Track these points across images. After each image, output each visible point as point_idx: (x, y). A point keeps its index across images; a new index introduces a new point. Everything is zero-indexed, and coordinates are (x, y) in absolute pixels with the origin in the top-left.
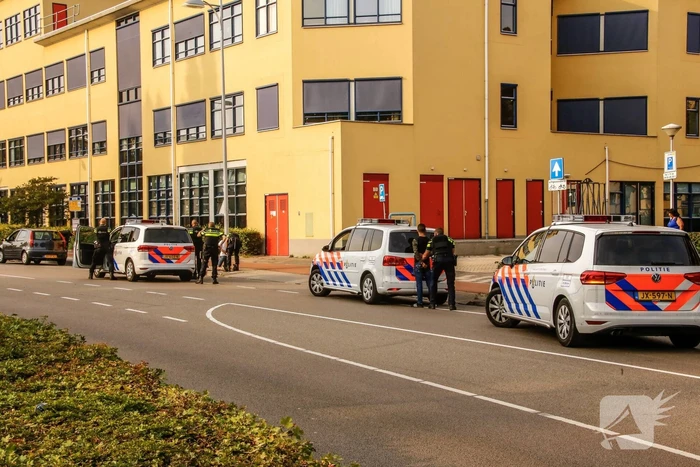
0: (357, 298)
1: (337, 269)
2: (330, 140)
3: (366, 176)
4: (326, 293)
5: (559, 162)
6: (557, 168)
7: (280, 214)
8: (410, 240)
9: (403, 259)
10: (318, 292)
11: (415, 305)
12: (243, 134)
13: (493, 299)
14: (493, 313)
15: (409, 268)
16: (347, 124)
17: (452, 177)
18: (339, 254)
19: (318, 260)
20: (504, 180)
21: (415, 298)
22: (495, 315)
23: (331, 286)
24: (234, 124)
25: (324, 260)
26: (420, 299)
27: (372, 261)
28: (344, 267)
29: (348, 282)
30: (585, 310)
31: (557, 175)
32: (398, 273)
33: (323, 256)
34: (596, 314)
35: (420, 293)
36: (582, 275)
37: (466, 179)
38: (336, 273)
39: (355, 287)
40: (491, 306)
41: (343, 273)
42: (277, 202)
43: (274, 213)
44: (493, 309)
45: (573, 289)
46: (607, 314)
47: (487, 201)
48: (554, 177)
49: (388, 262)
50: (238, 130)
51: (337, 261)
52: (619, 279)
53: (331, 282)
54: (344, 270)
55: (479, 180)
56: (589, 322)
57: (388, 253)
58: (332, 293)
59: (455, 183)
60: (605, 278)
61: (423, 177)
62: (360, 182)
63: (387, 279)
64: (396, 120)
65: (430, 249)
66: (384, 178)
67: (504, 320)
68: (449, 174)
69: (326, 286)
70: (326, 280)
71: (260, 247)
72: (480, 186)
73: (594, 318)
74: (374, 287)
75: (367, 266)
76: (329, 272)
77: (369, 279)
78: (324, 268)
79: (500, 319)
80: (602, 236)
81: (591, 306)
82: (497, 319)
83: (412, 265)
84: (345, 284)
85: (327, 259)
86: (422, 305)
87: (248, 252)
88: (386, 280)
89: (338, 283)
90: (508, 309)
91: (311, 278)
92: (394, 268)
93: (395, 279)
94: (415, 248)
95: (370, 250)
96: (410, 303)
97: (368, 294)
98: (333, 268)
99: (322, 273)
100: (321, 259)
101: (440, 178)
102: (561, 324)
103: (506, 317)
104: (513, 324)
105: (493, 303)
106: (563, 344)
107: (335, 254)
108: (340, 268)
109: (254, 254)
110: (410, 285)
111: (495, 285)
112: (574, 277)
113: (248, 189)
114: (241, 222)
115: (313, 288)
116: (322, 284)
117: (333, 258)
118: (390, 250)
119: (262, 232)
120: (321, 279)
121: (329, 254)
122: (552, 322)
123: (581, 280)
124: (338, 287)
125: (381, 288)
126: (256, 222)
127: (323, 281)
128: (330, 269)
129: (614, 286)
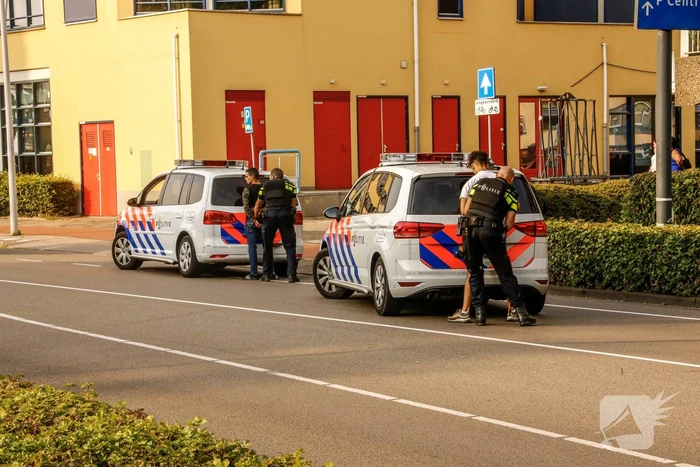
0: (173, 270)
1: (148, 231)
2: (173, 39)
3: (230, 94)
4: (136, 264)
5: (489, 73)
6: (486, 83)
7: (104, 154)
8: (240, 190)
9: (232, 215)
10: (125, 263)
11: (248, 277)
12: (43, 27)
13: (321, 262)
14: (321, 281)
15: (239, 227)
16: (198, 15)
17: (364, 93)
18: (149, 210)
19: (124, 219)
20: (443, 97)
21: (248, 268)
22: (324, 284)
23: (141, 255)
24: (29, 11)
25: (132, 219)
26: (254, 269)
27: (191, 219)
28: (156, 228)
29: (161, 248)
30: (399, 270)
31: (486, 92)
32: (224, 234)
33: (130, 214)
34: (409, 273)
35: (254, 261)
36: (395, 228)
37: (384, 97)
38: (146, 236)
39: (170, 254)
40: (319, 271)
41: (154, 236)
42: (98, 134)
43: (93, 151)
44: (321, 276)
45: (387, 245)
46: (420, 273)
47: (417, 130)
48: (482, 95)
49: (211, 218)
50: (36, 22)
51: (147, 219)
52: (436, 230)
53: (140, 249)
54: (156, 231)
55: (406, 98)
56: (402, 284)
57: (211, 208)
58: (145, 264)
59: (368, 103)
60: (419, 230)
61: (318, 95)
62: (220, 104)
63: (209, 241)
64: (275, 8)
65: (262, 197)
66: (256, 98)
67: (334, 290)
68: (359, 89)
69: (134, 255)
70: (135, 246)
71: (73, 203)
72: (407, 108)
73: (409, 278)
74: (193, 254)
75: (186, 226)
76: (138, 235)
77: (186, 243)
78: (132, 230)
79: (330, 288)
80: (418, 179)
81: (405, 265)
82: (326, 289)
83: (243, 223)
84: (158, 251)
85: (135, 216)
86: (258, 277)
87: (55, 212)
88: (209, 244)
89: (149, 250)
90: (335, 275)
91: (115, 244)
92: (218, 227)
93: (220, 242)
94: (245, 200)
95: (188, 203)
96: (242, 275)
97: (185, 263)
98: (143, 229)
99: (129, 236)
100: (127, 216)
101: (344, 96)
102: (378, 288)
103: (337, 286)
104: (345, 294)
105: (321, 268)
106: (379, 313)
107: (145, 210)
108: (152, 229)
109: (63, 215)
110: (240, 251)
111: (324, 245)
112: (388, 230)
113: (53, 114)
114: (44, 165)
115: (118, 259)
116: (130, 252)
117: (142, 216)
118: (214, 202)
119: (76, 179)
120: (128, 244)
121: (137, 211)
122: (370, 287)
123: (395, 233)
124: (150, 256)
125: (203, 255)
126: (66, 166)
127: (131, 247)
128: (139, 231)
129: (430, 240)
